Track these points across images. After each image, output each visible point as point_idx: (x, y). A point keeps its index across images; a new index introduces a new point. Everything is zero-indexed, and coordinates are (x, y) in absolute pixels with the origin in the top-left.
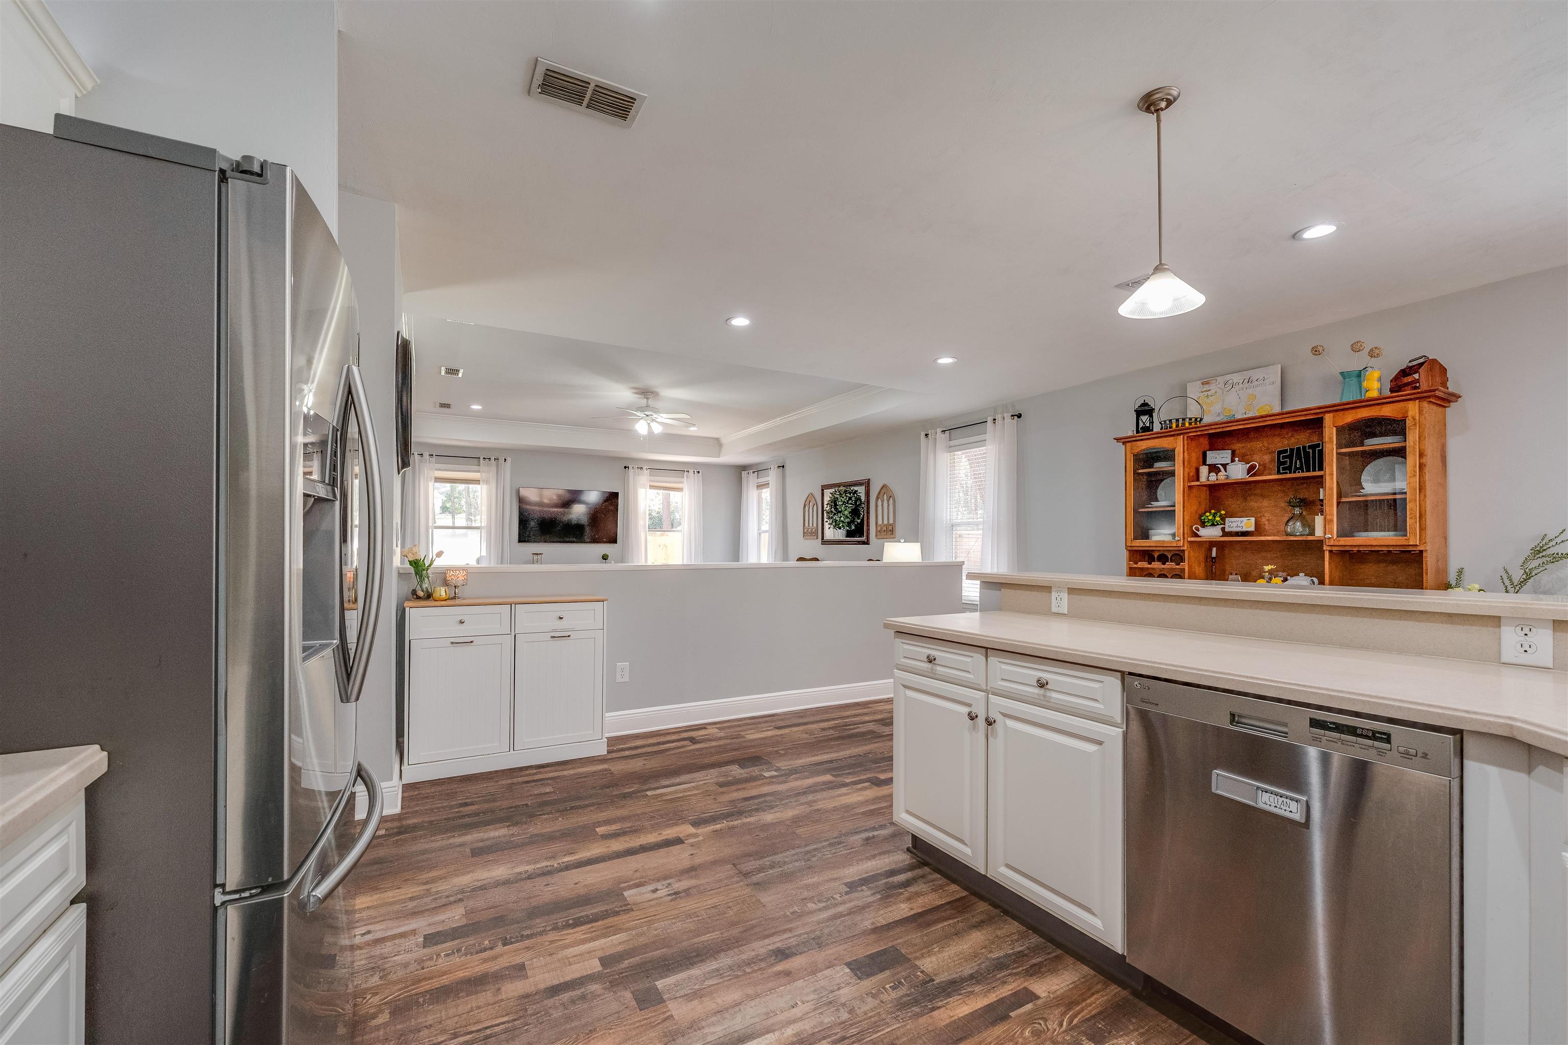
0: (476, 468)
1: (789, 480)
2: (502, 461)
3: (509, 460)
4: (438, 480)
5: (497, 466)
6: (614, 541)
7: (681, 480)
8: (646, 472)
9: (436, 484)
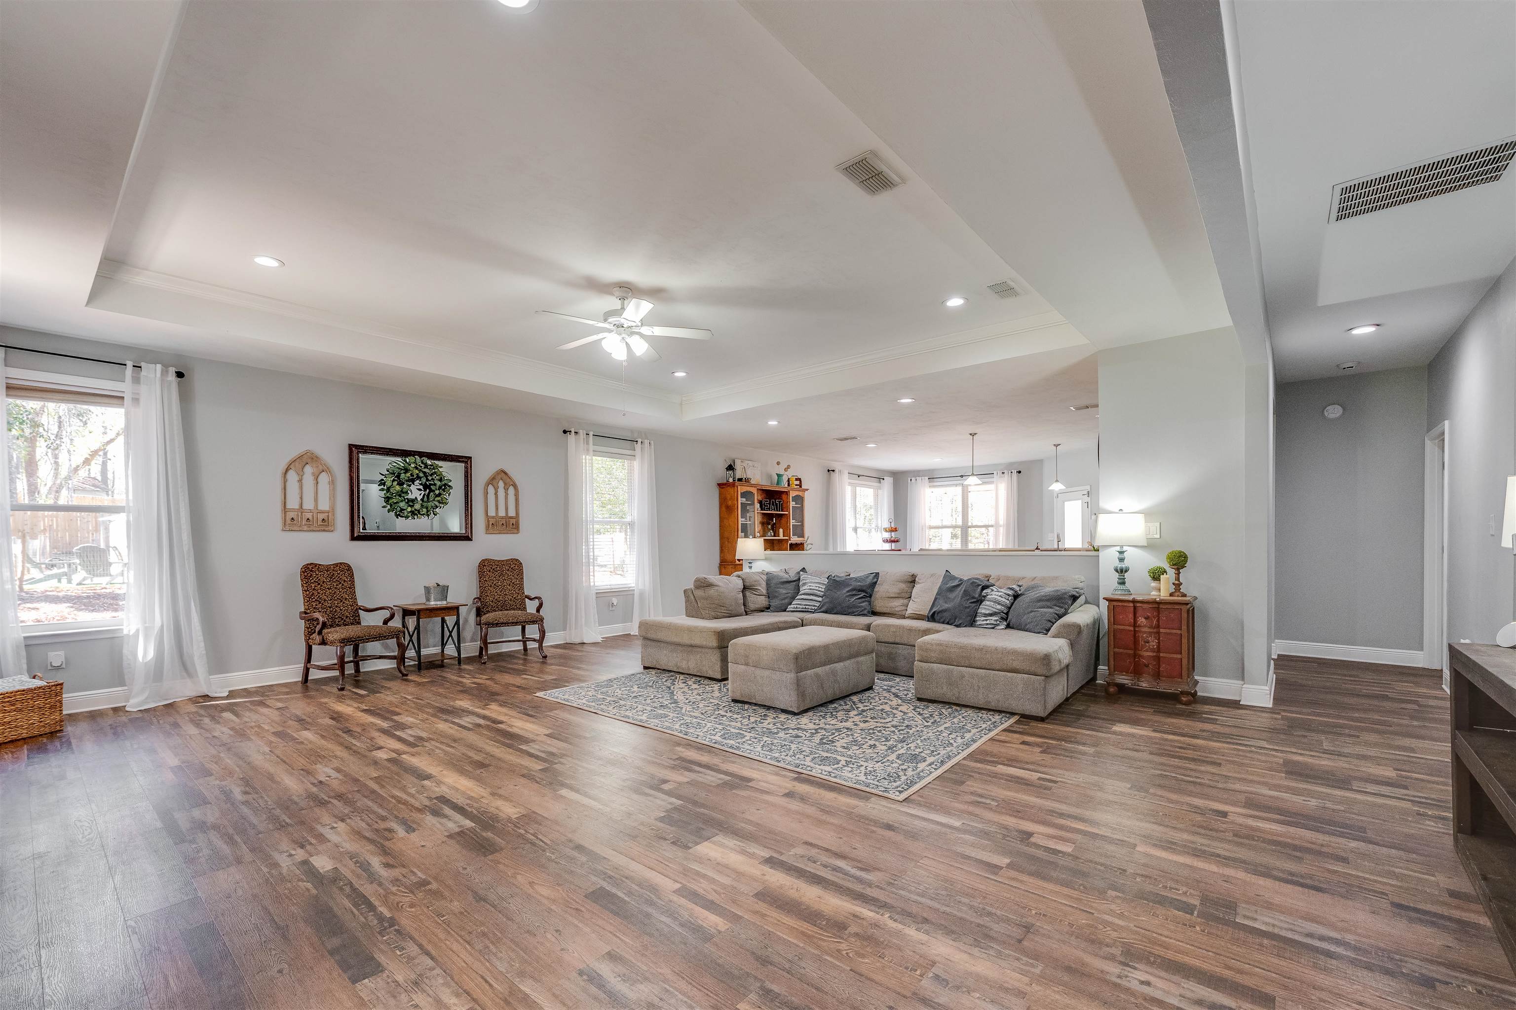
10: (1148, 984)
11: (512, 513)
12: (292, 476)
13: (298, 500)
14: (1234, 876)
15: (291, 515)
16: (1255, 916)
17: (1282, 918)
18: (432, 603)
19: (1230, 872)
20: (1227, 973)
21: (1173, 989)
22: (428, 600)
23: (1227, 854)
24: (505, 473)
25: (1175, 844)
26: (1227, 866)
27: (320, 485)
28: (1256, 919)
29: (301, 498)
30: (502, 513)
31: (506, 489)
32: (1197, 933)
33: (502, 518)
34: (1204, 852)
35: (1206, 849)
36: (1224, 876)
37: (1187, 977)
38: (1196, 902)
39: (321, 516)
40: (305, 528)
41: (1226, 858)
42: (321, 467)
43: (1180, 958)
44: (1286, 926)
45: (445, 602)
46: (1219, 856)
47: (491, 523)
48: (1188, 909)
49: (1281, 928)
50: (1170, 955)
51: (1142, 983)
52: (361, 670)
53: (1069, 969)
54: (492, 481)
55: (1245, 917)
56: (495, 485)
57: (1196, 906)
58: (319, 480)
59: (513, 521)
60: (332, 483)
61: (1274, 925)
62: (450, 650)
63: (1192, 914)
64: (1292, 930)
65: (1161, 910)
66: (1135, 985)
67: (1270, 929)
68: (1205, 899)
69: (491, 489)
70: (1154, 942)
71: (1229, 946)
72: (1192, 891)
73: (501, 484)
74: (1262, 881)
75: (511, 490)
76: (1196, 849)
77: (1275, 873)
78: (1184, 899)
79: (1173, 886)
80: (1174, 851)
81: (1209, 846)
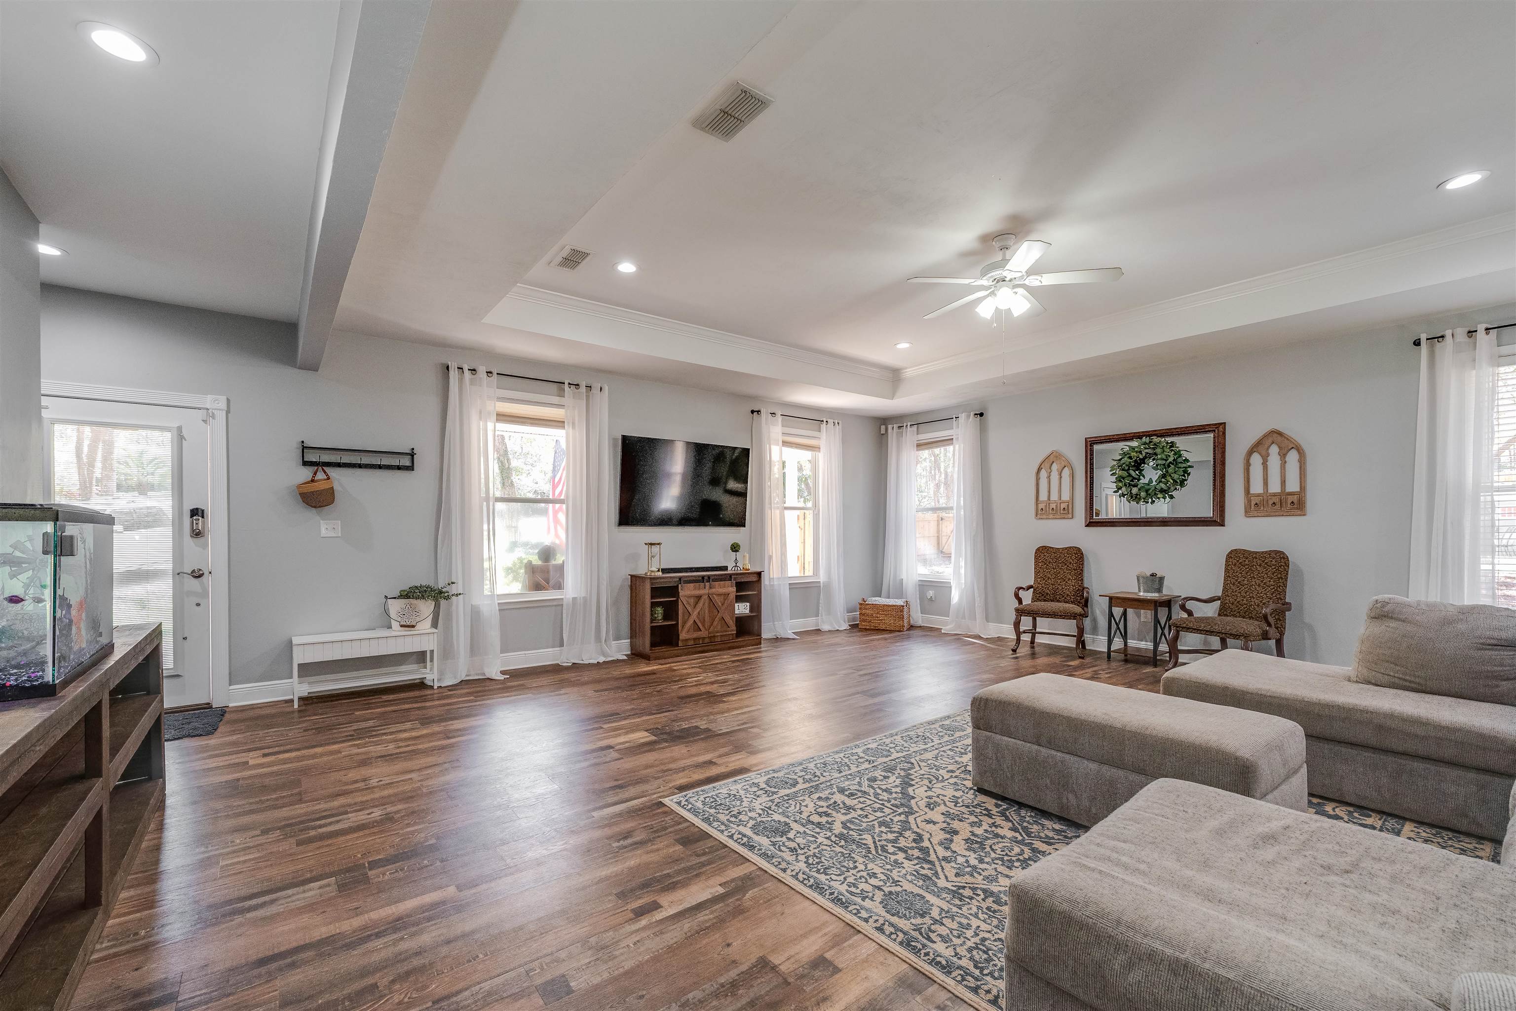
0: (556, 400)
1: (994, 437)
2: (595, 390)
3: (606, 388)
4: (502, 417)
5: (588, 397)
6: (740, 523)
7: (816, 434)
8: (779, 418)
9: (497, 424)
10: (369, 814)
11: (1293, 486)
12: (1043, 474)
13: (1046, 494)
14: (352, 920)
15: (1041, 506)
16: (321, 890)
17: (298, 902)
18: (1142, 594)
19: (357, 922)
20: (330, 842)
21: (354, 819)
22: (1139, 591)
23: (370, 945)
24: (1280, 434)
25: (429, 919)
26: (365, 928)
27: (1062, 479)
28: (320, 888)
29: (1049, 492)
30: (1275, 487)
31: (1283, 455)
32: (358, 853)
33: (1274, 495)
34: (396, 930)
35: (395, 936)
36: (361, 914)
37: (350, 828)
38: (370, 873)
39: (1063, 506)
40: (1051, 516)
41: (368, 938)
42: (1063, 464)
43: (361, 833)
44: (294, 898)
45: (1156, 595)
46: (378, 935)
47: (1253, 503)
48: (373, 865)
49: (298, 893)
50: (367, 832)
51: (372, 813)
52: (1087, 648)
53: (411, 797)
54: (1259, 446)
55: (329, 885)
56: (1264, 453)
57: (369, 870)
58: (1063, 475)
59: (1295, 498)
60: (1073, 476)
61: (304, 892)
62: (1118, 643)
63: (369, 863)
64: (290, 897)
65: (392, 851)
66: (375, 810)
67: (307, 887)
68: (366, 880)
69: (1256, 459)
70: (382, 832)
71: (333, 858)
72: (380, 880)
73: (1274, 450)
74: (323, 932)
75: (1293, 456)
76: (405, 928)
77: (310, 954)
78: (381, 869)
79: (396, 874)
80: (424, 909)
81: (395, 942)
